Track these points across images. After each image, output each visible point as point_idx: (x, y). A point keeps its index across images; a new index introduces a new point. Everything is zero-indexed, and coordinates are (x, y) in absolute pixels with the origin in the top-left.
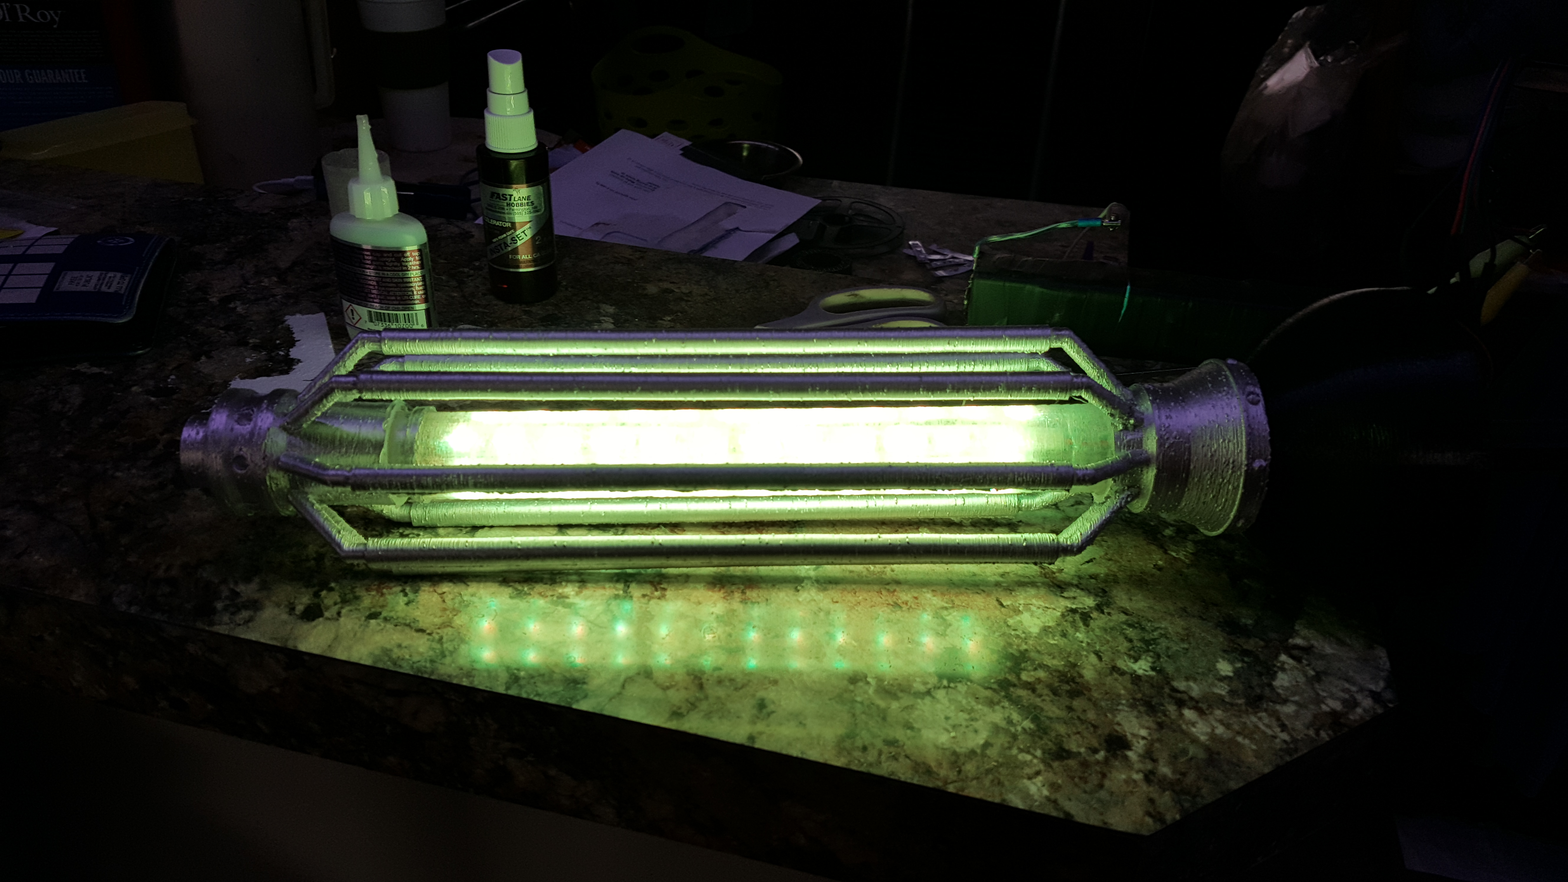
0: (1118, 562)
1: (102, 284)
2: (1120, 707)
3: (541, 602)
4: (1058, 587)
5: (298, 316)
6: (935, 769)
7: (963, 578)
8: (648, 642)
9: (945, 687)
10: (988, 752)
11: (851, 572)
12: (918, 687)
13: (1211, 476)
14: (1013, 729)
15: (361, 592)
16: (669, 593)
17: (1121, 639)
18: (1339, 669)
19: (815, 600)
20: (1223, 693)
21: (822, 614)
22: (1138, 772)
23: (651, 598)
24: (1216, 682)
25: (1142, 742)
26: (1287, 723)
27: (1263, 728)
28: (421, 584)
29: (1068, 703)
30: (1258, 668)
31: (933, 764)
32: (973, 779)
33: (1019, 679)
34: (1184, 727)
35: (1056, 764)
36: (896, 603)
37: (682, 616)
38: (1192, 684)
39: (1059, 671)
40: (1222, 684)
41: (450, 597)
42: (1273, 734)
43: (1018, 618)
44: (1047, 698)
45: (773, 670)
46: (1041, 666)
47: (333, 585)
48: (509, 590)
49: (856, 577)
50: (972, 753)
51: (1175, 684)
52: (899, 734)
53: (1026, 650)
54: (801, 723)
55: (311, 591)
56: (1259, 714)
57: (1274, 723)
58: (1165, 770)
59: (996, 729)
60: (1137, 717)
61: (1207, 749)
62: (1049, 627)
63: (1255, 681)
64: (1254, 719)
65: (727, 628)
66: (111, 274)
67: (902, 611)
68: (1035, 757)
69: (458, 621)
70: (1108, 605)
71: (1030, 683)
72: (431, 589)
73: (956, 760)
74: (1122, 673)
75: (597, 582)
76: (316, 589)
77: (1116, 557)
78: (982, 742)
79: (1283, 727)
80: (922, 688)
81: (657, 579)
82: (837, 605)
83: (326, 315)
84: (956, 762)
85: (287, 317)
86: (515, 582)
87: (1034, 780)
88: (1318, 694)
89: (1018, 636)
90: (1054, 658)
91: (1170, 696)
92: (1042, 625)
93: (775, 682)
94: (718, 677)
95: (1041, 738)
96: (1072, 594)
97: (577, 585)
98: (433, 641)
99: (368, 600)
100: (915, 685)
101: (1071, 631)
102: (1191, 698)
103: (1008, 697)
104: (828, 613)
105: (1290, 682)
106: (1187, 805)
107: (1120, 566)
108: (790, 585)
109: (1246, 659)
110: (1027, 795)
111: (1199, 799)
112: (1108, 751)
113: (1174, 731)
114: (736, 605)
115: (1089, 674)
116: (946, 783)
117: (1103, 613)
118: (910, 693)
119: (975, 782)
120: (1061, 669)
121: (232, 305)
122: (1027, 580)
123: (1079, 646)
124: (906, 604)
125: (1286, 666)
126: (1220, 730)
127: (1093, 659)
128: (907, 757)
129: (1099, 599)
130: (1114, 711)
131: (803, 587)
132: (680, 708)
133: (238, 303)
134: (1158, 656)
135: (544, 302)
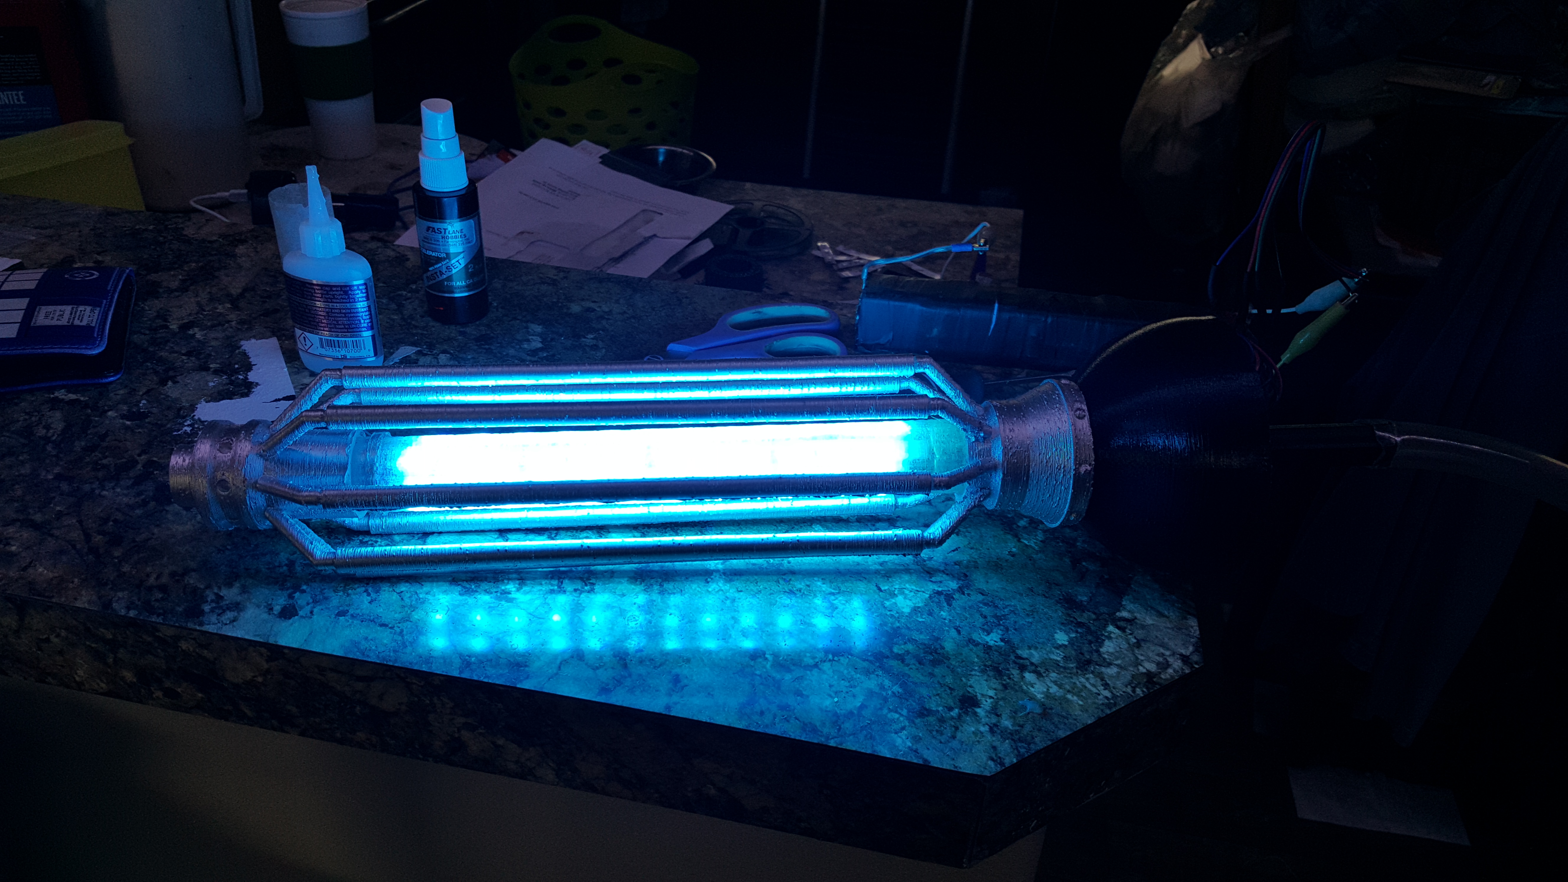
0: (980, 550)
1: (74, 318)
2: (973, 673)
3: (486, 598)
4: (928, 572)
5: (253, 341)
6: (819, 728)
7: (848, 567)
8: (581, 630)
9: (830, 660)
10: (863, 713)
11: (754, 564)
12: (809, 661)
13: (1047, 479)
14: (884, 694)
15: (329, 593)
16: (596, 587)
17: (978, 616)
18: (1157, 637)
19: (722, 590)
20: (1059, 659)
21: (728, 602)
22: (984, 725)
23: (581, 592)
24: (1053, 649)
25: (989, 701)
26: (1108, 682)
27: (1088, 685)
28: (381, 585)
29: (930, 671)
30: (1090, 637)
31: (818, 724)
32: (850, 735)
33: (892, 652)
34: (1025, 687)
35: (918, 721)
36: (791, 590)
37: (609, 607)
38: (1032, 651)
39: (925, 644)
40: (1058, 651)
41: (408, 595)
42: (1097, 691)
43: (894, 601)
44: (913, 667)
45: (686, 650)
46: (912, 641)
47: (304, 587)
48: (459, 588)
49: (758, 570)
50: (851, 713)
51: (1019, 652)
52: (791, 700)
53: (899, 627)
54: (709, 694)
55: (286, 593)
56: (1087, 676)
57: (1099, 683)
58: (1007, 723)
59: (871, 694)
60: (986, 681)
61: (1043, 705)
62: (919, 607)
63: (1085, 648)
64: (1083, 680)
65: (647, 616)
66: (81, 308)
67: (796, 597)
68: (902, 715)
69: (416, 616)
70: (968, 587)
71: (900, 655)
72: (391, 589)
73: (837, 720)
74: (977, 644)
75: (534, 579)
76: (290, 591)
77: (978, 546)
78: (859, 704)
79: (1106, 686)
80: (811, 662)
81: (586, 575)
82: (742, 593)
83: (279, 340)
84: (836, 722)
85: (242, 343)
86: (463, 581)
87: (900, 734)
88: (1137, 658)
89: (892, 616)
90: (921, 633)
91: (1015, 662)
92: (913, 605)
93: (688, 661)
94: (640, 657)
95: (907, 700)
96: (939, 579)
97: (518, 582)
98: (395, 633)
99: (336, 599)
100: (805, 659)
101: (936, 610)
102: (1032, 664)
103: (881, 667)
104: (734, 601)
105: (1115, 648)
106: (1022, 750)
107: (980, 553)
108: (700, 578)
109: (1079, 630)
110: (893, 746)
111: (1032, 746)
112: (961, 709)
113: (1017, 691)
114: (656, 596)
115: (949, 646)
116: (828, 738)
117: (963, 594)
118: (800, 666)
119: (851, 737)
120: (926, 642)
121: (191, 332)
122: (902, 567)
123: (942, 622)
124: (800, 591)
125: (1112, 635)
126: (1054, 689)
127: (953, 633)
128: (796, 718)
129: (961, 582)
130: (968, 676)
131: (712, 579)
132: (608, 685)
133: (196, 330)
134: (1007, 629)
135: (477, 323)
